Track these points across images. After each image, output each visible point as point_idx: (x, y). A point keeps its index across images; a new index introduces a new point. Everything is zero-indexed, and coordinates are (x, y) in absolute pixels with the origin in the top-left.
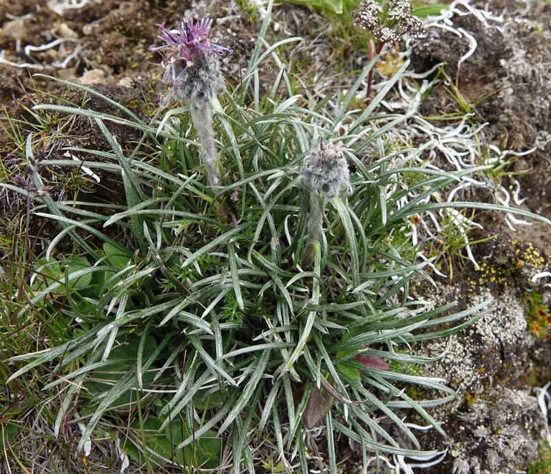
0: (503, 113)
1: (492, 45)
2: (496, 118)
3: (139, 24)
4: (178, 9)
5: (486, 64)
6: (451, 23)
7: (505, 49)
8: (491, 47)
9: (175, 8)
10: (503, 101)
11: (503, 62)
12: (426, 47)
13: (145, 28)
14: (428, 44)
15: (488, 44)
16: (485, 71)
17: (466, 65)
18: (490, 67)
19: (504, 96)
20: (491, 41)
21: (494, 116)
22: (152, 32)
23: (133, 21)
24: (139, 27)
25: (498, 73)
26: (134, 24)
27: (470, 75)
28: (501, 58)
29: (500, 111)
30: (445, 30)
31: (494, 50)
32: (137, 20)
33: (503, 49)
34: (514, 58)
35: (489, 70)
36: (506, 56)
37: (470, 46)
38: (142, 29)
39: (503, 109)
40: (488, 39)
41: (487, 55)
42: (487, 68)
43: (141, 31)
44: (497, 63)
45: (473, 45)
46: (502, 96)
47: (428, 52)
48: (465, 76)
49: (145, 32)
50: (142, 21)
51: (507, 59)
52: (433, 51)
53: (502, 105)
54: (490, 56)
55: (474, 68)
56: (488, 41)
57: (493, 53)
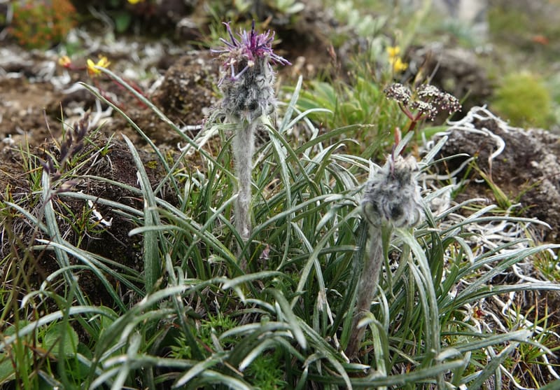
0: (551, 207)
1: (521, 146)
2: (544, 213)
3: (152, 125)
4: (195, 109)
5: (517, 166)
6: (473, 126)
7: (535, 152)
8: (520, 148)
9: (191, 109)
10: (548, 196)
11: (535, 164)
12: (452, 142)
13: (157, 129)
14: (454, 140)
15: (516, 145)
16: (516, 172)
17: (497, 162)
18: (521, 169)
19: (547, 191)
20: (518, 142)
21: (541, 211)
22: (163, 133)
23: (146, 122)
24: (152, 127)
25: (533, 174)
26: (147, 124)
27: (502, 174)
28: (532, 160)
29: (548, 205)
30: (468, 131)
31: (524, 151)
32: (151, 121)
33: (532, 151)
34: (546, 161)
35: (521, 171)
36: (537, 158)
37: (498, 144)
38: (154, 130)
39: (550, 203)
40: (515, 140)
41: (516, 156)
42: (518, 169)
43: (153, 132)
44: (528, 165)
45: (502, 144)
46: (545, 192)
47: (456, 147)
48: (497, 175)
49: (156, 134)
50: (155, 123)
51: (539, 161)
52: (460, 146)
53: (549, 199)
54: (520, 157)
55: (506, 166)
56: (515, 142)
57: (523, 154)
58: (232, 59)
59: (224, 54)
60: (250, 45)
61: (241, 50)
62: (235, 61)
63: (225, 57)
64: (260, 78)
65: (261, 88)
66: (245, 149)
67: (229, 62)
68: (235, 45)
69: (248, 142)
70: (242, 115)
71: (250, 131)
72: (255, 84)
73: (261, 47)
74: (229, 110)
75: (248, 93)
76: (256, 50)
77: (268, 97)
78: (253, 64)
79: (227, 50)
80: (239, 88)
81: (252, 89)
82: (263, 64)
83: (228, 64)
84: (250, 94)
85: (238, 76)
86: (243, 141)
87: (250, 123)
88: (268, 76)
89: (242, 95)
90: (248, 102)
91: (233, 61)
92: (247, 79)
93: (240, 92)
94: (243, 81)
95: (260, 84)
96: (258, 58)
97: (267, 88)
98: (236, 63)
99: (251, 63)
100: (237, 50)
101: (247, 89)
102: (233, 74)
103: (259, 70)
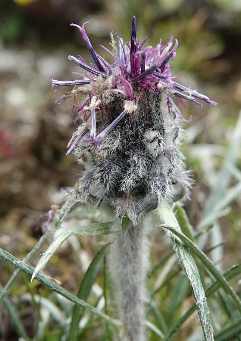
58: (94, 98)
59: (81, 88)
60: (129, 69)
61: (110, 80)
62: (99, 101)
63: (82, 93)
64: (151, 134)
65: (156, 153)
66: (130, 268)
67: (88, 104)
68: (101, 69)
69: (136, 256)
70: (119, 207)
71: (138, 234)
72: (143, 146)
73: (149, 72)
74: (94, 198)
75: (129, 165)
76: (143, 79)
77: (170, 171)
78: (136, 107)
79: (86, 79)
80: (109, 155)
81: (135, 158)
82: (157, 107)
83: (86, 108)
84: (132, 169)
85: (102, 134)
86: (127, 254)
87: (135, 223)
88: (168, 130)
89: (116, 170)
90: (129, 182)
91: (95, 103)
92: (125, 137)
93: (114, 162)
94: (117, 142)
95: (151, 147)
96: (148, 94)
97: (166, 153)
98: (101, 106)
99: (130, 107)
100: (105, 78)
101: (126, 157)
102: (93, 131)
103: (150, 118)
